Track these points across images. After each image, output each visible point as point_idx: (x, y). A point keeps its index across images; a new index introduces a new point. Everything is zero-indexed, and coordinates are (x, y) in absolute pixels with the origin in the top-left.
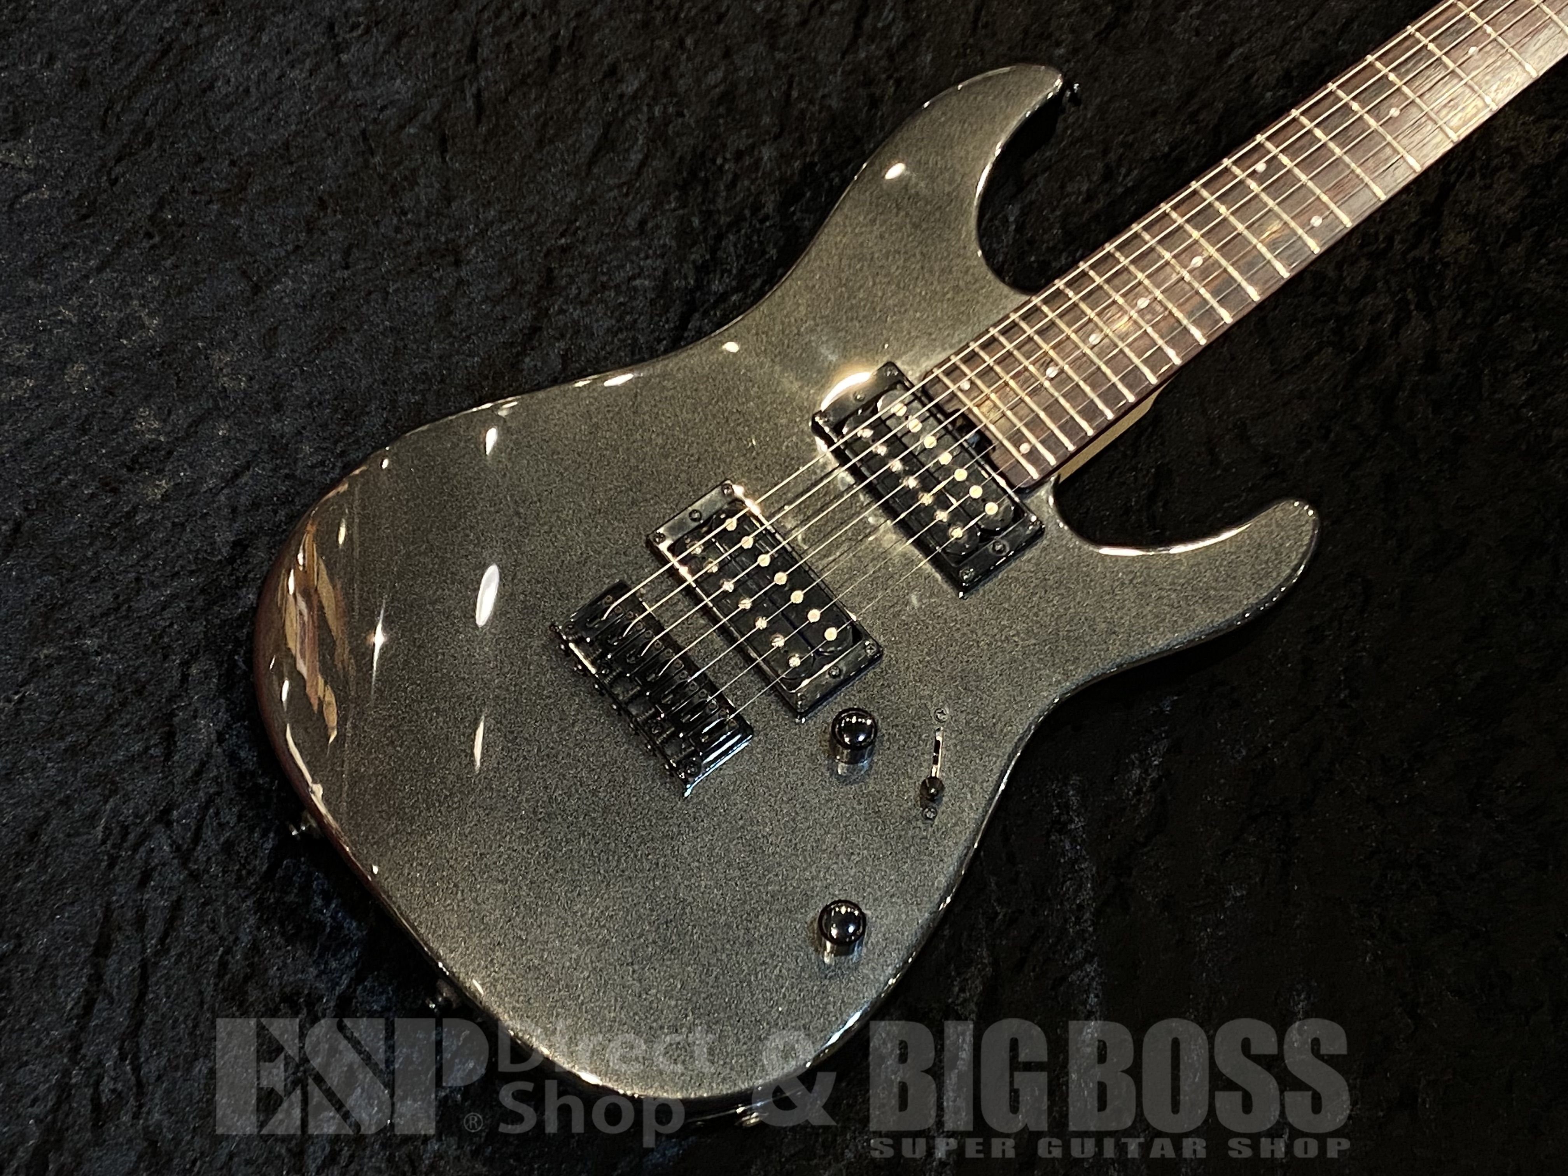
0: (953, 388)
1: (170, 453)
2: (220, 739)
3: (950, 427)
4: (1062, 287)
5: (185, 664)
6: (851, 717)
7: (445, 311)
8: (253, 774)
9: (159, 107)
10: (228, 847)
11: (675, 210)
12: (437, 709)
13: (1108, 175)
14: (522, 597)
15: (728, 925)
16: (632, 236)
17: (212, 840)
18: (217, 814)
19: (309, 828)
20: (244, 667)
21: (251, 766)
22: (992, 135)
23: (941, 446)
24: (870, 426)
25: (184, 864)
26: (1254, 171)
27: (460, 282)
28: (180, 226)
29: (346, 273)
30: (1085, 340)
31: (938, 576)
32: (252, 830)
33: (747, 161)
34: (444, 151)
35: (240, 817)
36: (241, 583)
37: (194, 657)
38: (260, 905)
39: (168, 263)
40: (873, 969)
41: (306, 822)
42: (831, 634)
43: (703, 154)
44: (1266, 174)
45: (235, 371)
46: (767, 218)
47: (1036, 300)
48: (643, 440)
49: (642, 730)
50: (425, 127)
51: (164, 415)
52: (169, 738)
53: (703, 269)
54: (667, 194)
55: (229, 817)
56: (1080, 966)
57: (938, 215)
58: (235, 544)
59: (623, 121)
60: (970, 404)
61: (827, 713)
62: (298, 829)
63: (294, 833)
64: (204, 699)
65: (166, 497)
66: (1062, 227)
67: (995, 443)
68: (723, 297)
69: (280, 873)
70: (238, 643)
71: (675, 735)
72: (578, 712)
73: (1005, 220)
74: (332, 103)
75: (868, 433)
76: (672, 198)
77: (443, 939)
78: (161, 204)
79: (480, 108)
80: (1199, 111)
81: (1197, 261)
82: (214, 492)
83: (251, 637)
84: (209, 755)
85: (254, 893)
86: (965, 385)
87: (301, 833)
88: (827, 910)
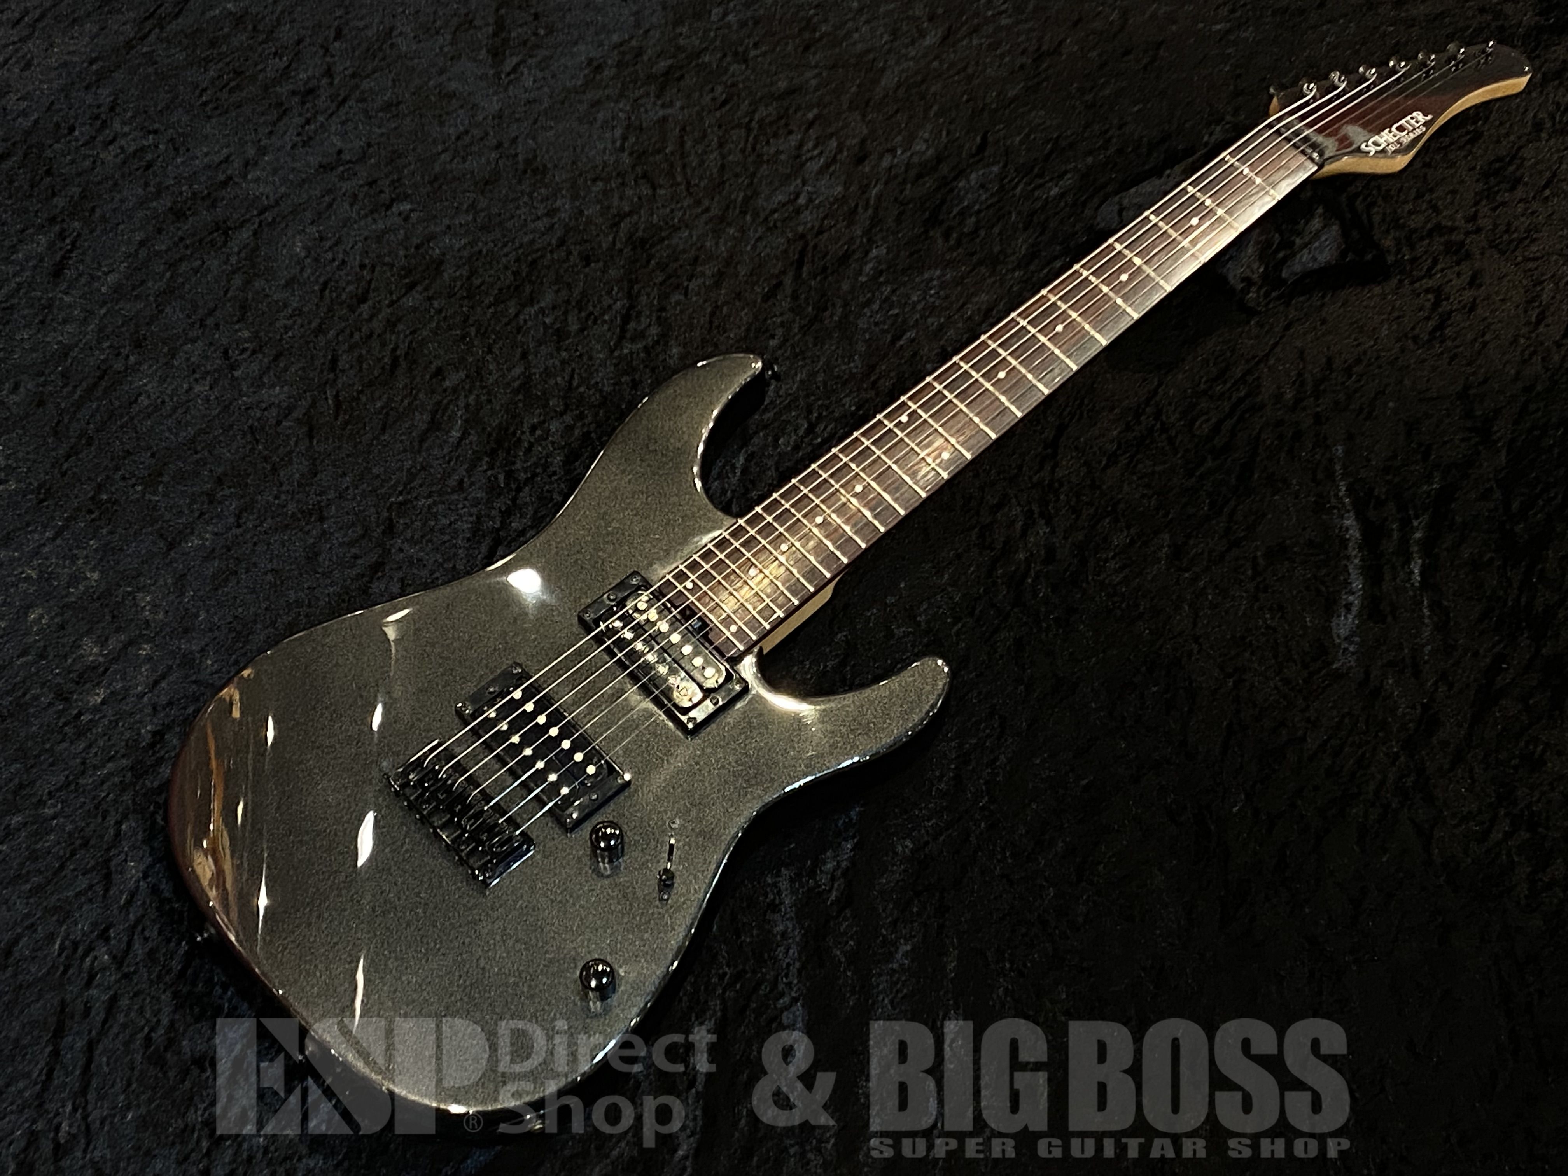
0: (680, 587)
1: (106, 670)
2: (145, 876)
3: (679, 617)
4: (760, 512)
5: (119, 823)
6: (606, 828)
7: (313, 556)
8: (169, 901)
9: (98, 417)
10: (151, 954)
11: (485, 471)
12: (301, 841)
13: (811, 429)
14: (364, 756)
15: (516, 984)
16: (454, 491)
17: (139, 949)
18: (143, 930)
19: (210, 935)
20: (162, 823)
21: (167, 895)
22: (712, 404)
23: (673, 629)
24: (619, 618)
25: (119, 969)
26: (900, 422)
27: (324, 533)
28: (114, 503)
29: (238, 531)
30: (777, 548)
31: (670, 724)
32: (169, 941)
33: (539, 432)
34: (311, 438)
35: (160, 933)
36: (160, 761)
37: (125, 817)
38: (176, 995)
39: (104, 531)
40: (623, 1010)
41: (207, 931)
42: (591, 770)
43: (507, 429)
44: (909, 424)
45: (155, 606)
46: (555, 473)
47: (741, 522)
48: (453, 637)
49: (452, 849)
50: (298, 421)
51: (103, 642)
52: (108, 878)
53: (506, 514)
54: (480, 459)
55: (153, 932)
56: (787, 1008)
57: (671, 464)
58: (155, 734)
59: (446, 408)
60: (692, 599)
61: (587, 827)
62: (202, 935)
63: (199, 939)
64: (133, 847)
65: (103, 702)
66: (777, 469)
67: (712, 625)
68: (522, 533)
69: (190, 971)
70: (158, 806)
71: (476, 848)
72: (405, 837)
73: (733, 467)
74: (227, 407)
75: (618, 624)
76: (484, 463)
77: (306, 1006)
78: (100, 488)
79: (338, 405)
80: (879, 379)
81: (859, 488)
82: (141, 696)
83: (167, 802)
84: (137, 888)
85: (171, 986)
86: (689, 585)
87: (203, 939)
88: (586, 967)
